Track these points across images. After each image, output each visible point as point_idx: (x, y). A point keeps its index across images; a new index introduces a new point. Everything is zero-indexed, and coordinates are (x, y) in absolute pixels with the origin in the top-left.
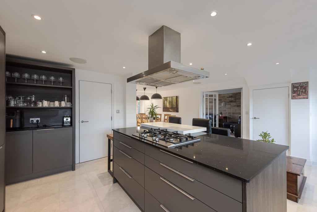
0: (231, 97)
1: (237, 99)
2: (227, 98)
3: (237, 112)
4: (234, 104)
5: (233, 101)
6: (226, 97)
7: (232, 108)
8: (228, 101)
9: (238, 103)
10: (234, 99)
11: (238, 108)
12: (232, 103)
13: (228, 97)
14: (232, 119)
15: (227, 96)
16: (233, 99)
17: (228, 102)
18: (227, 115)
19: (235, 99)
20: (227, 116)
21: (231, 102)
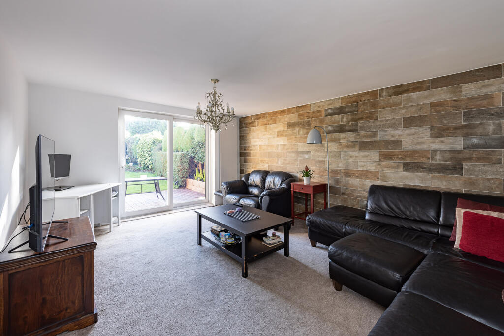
0: (340, 111)
1: (361, 119)
2: (326, 116)
3: (360, 169)
4: (351, 137)
5: (347, 128)
6: (323, 114)
7: (342, 155)
8: (330, 128)
9: (362, 133)
10: (350, 117)
11: (362, 153)
12: (342, 135)
13: (330, 115)
14: (344, 194)
15: (326, 110)
16: (345, 120)
17: (329, 132)
18: (326, 180)
19: (353, 120)
20: (327, 183)
21: (341, 129)
